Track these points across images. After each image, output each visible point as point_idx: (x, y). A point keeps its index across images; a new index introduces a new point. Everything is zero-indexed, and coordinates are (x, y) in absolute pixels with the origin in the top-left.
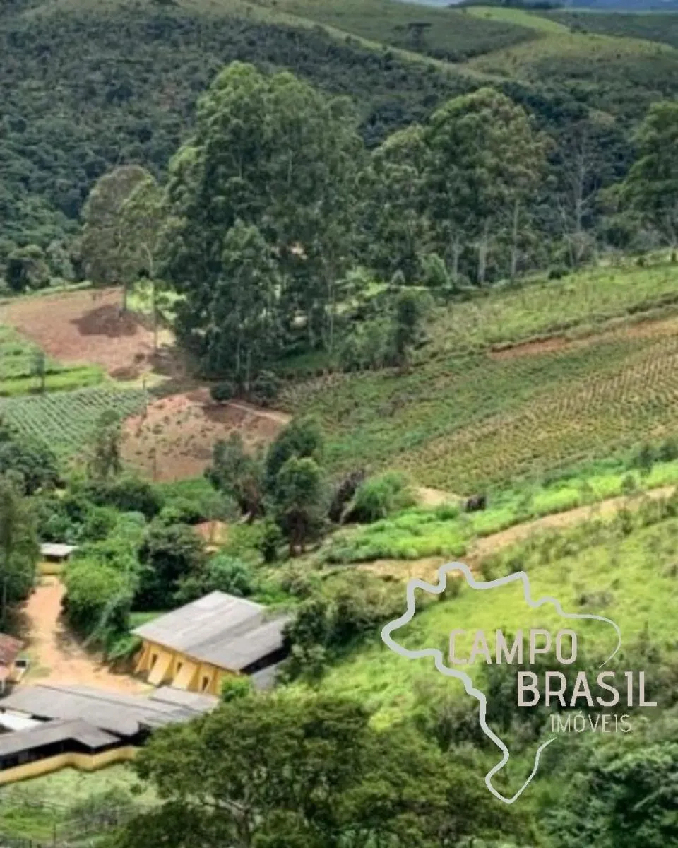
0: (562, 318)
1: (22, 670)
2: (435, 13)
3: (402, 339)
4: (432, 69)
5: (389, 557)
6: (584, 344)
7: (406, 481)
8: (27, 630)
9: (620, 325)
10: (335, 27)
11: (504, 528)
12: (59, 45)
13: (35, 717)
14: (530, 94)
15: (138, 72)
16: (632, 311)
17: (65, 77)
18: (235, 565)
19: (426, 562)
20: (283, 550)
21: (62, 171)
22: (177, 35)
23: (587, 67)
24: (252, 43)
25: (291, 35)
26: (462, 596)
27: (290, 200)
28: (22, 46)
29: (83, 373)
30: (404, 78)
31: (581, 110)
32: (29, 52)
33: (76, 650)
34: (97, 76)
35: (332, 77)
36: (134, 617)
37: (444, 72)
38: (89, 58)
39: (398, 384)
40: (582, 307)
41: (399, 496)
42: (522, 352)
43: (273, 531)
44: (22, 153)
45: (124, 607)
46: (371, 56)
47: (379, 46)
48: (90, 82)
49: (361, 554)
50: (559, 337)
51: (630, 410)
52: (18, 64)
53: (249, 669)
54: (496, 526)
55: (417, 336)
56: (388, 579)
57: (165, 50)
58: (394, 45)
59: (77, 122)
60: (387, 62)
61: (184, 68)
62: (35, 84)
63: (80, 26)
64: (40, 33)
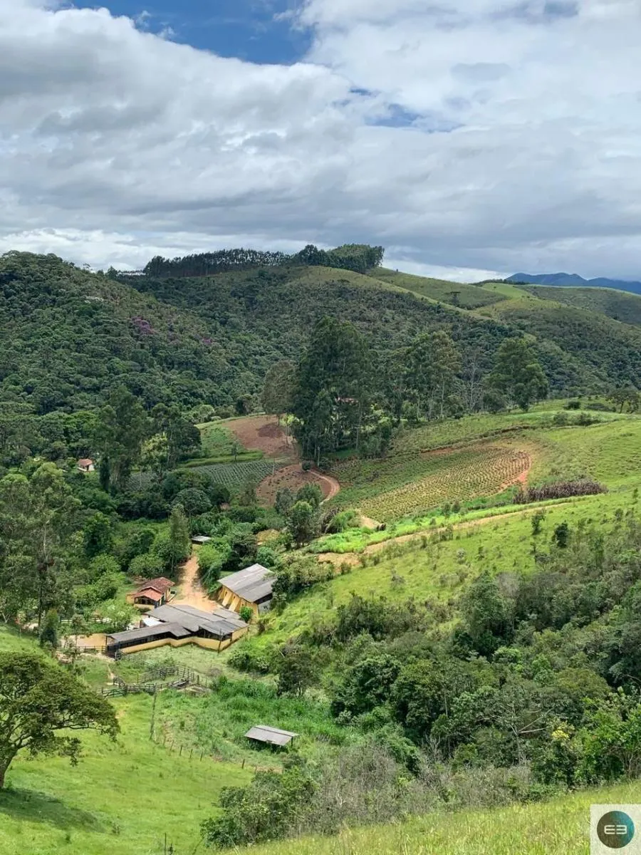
0: (453, 438)
1: (173, 595)
2: (462, 286)
3: (384, 445)
4: (457, 313)
5: (332, 551)
6: (458, 451)
7: (356, 514)
8: (182, 577)
9: (475, 443)
10: (418, 292)
11: (385, 540)
12: (298, 299)
13: (160, 621)
14: (498, 326)
15: (330, 312)
16: (481, 437)
17: (299, 313)
18: (268, 551)
19: (346, 555)
20: (293, 545)
21: (293, 357)
22: (348, 296)
23: (527, 314)
24: (380, 300)
25: (398, 296)
26: (351, 573)
27: (343, 379)
28: (283, 299)
29: (255, 454)
30: (445, 317)
31: (521, 333)
32: (286, 302)
33: (198, 587)
34: (312, 314)
35: (413, 316)
36: (223, 573)
37: (463, 313)
38: (310, 305)
39: (379, 466)
40: (462, 433)
41: (350, 522)
42: (433, 454)
43: (289, 536)
44: (277, 348)
45: (218, 569)
46: (431, 306)
47: (436, 302)
48: (308, 316)
49: (321, 550)
50: (450, 447)
51: (464, 485)
52: (281, 307)
53: (258, 602)
54: (381, 540)
55: (390, 444)
56: (329, 562)
57: (342, 301)
58: (444, 301)
59: (302, 334)
60: (438, 309)
61: (349, 311)
62: (287, 316)
63: (308, 290)
64: (291, 293)
